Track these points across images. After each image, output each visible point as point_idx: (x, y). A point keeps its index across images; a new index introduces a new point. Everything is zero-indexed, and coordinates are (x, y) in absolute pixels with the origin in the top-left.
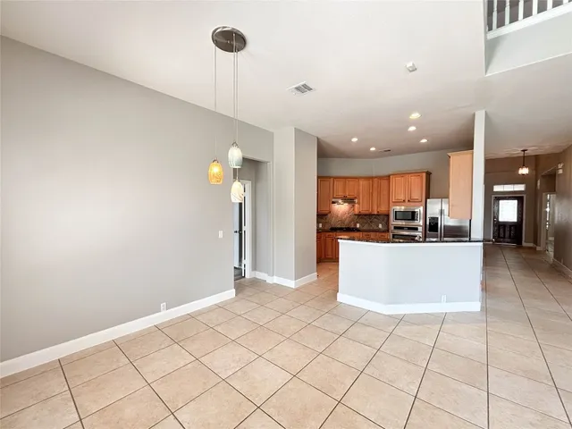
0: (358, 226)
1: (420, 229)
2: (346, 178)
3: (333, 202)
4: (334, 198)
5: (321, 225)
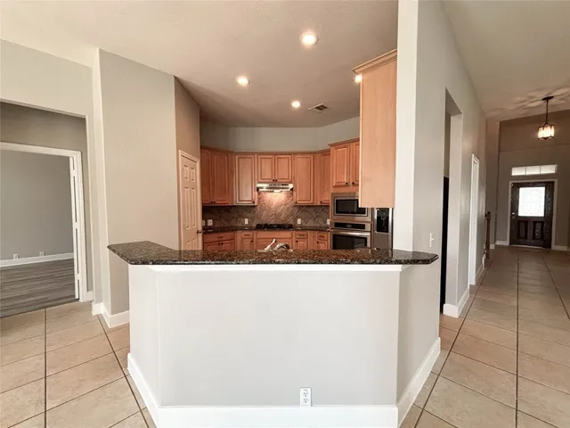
0: (299, 221)
1: (368, 227)
2: (275, 154)
3: (258, 189)
4: (259, 183)
5: (246, 221)
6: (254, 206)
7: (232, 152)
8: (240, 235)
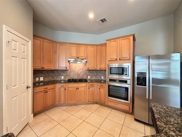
0: (89, 77)
1: (129, 82)
2: (78, 44)
3: (69, 61)
4: (70, 58)
5: (63, 78)
6: (67, 70)
7: (55, 42)
8: (58, 86)
